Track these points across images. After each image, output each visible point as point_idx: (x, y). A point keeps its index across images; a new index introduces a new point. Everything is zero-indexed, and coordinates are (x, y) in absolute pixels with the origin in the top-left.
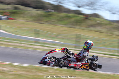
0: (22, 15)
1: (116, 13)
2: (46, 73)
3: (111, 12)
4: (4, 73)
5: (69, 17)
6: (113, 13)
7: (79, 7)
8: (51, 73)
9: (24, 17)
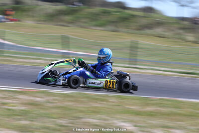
0: (30, 13)
1: (188, 4)
2: (105, 103)
3: (179, 3)
4: (40, 105)
5: (109, 13)
6: (183, 6)
8: (113, 102)
9: (33, 17)
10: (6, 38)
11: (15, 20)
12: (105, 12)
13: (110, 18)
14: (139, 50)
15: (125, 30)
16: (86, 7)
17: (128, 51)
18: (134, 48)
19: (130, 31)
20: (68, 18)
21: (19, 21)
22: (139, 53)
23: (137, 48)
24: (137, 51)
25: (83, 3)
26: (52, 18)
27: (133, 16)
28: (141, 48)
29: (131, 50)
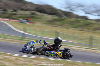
0: (39, 20)
5: (79, 21)
7: (87, 13)
9: (41, 22)
10: (27, 31)
11: (32, 23)
12: (77, 21)
13: (80, 24)
14: (94, 40)
15: (87, 30)
16: (68, 18)
17: (89, 41)
18: (91, 39)
19: (89, 31)
20: (58, 23)
21: (34, 23)
22: (93, 42)
23: (93, 39)
24: (93, 41)
25: (66, 16)
26: (50, 22)
27: (91, 23)
28: (95, 39)
29: (90, 40)
